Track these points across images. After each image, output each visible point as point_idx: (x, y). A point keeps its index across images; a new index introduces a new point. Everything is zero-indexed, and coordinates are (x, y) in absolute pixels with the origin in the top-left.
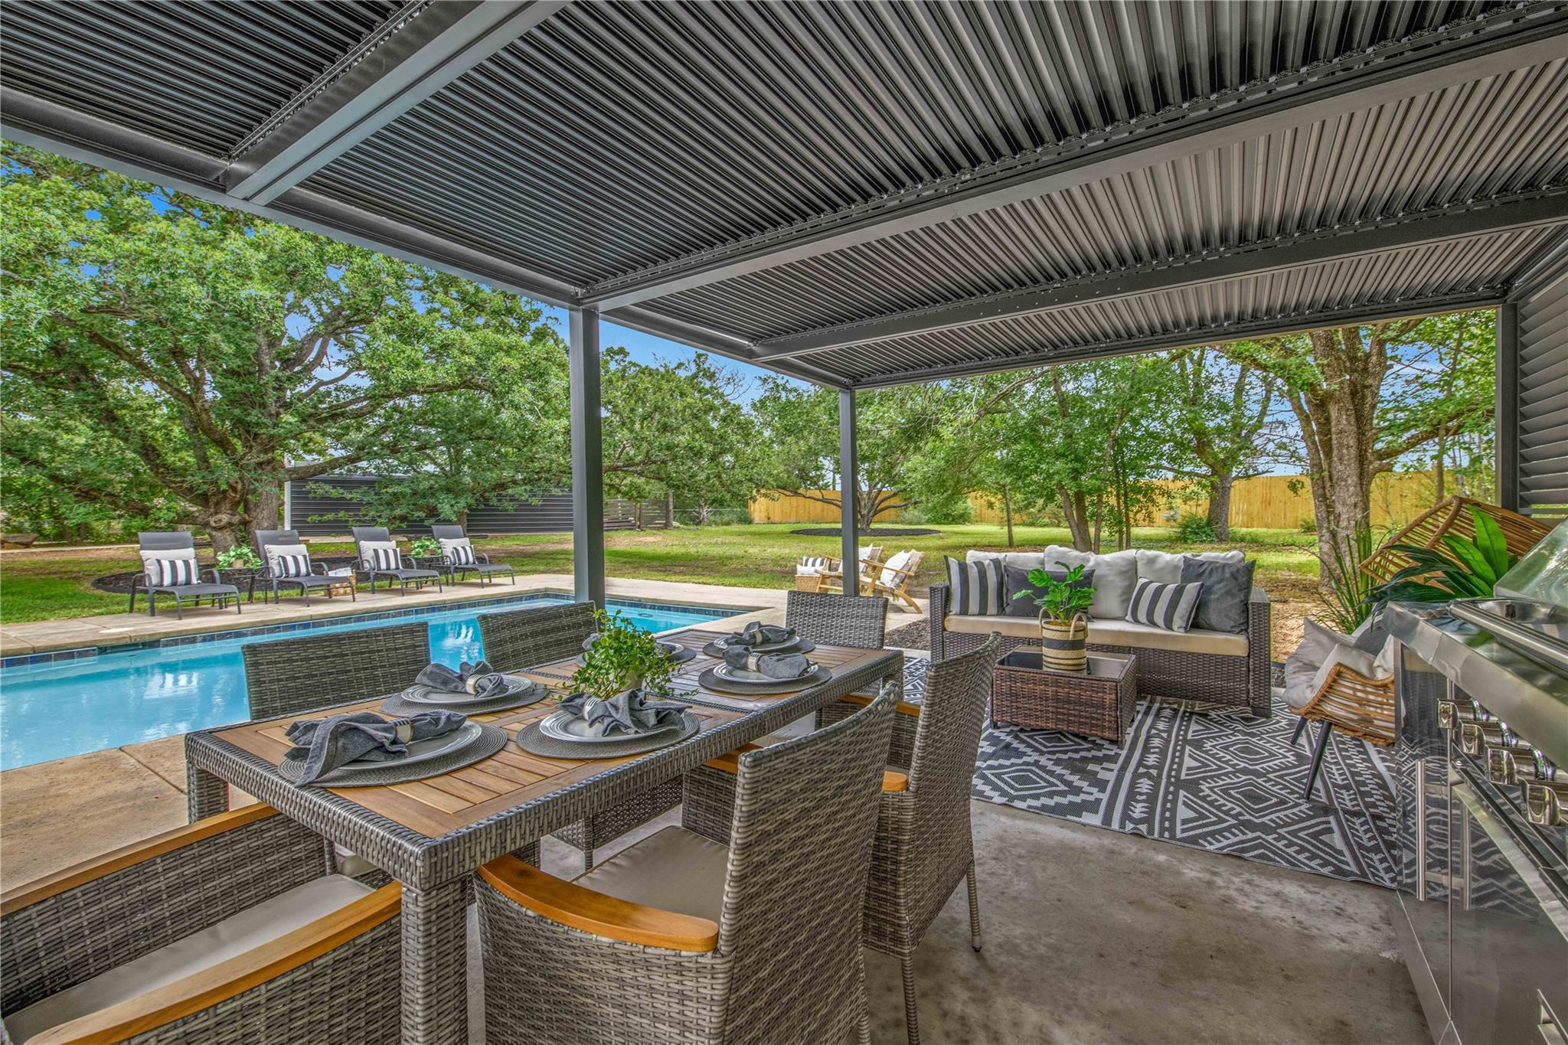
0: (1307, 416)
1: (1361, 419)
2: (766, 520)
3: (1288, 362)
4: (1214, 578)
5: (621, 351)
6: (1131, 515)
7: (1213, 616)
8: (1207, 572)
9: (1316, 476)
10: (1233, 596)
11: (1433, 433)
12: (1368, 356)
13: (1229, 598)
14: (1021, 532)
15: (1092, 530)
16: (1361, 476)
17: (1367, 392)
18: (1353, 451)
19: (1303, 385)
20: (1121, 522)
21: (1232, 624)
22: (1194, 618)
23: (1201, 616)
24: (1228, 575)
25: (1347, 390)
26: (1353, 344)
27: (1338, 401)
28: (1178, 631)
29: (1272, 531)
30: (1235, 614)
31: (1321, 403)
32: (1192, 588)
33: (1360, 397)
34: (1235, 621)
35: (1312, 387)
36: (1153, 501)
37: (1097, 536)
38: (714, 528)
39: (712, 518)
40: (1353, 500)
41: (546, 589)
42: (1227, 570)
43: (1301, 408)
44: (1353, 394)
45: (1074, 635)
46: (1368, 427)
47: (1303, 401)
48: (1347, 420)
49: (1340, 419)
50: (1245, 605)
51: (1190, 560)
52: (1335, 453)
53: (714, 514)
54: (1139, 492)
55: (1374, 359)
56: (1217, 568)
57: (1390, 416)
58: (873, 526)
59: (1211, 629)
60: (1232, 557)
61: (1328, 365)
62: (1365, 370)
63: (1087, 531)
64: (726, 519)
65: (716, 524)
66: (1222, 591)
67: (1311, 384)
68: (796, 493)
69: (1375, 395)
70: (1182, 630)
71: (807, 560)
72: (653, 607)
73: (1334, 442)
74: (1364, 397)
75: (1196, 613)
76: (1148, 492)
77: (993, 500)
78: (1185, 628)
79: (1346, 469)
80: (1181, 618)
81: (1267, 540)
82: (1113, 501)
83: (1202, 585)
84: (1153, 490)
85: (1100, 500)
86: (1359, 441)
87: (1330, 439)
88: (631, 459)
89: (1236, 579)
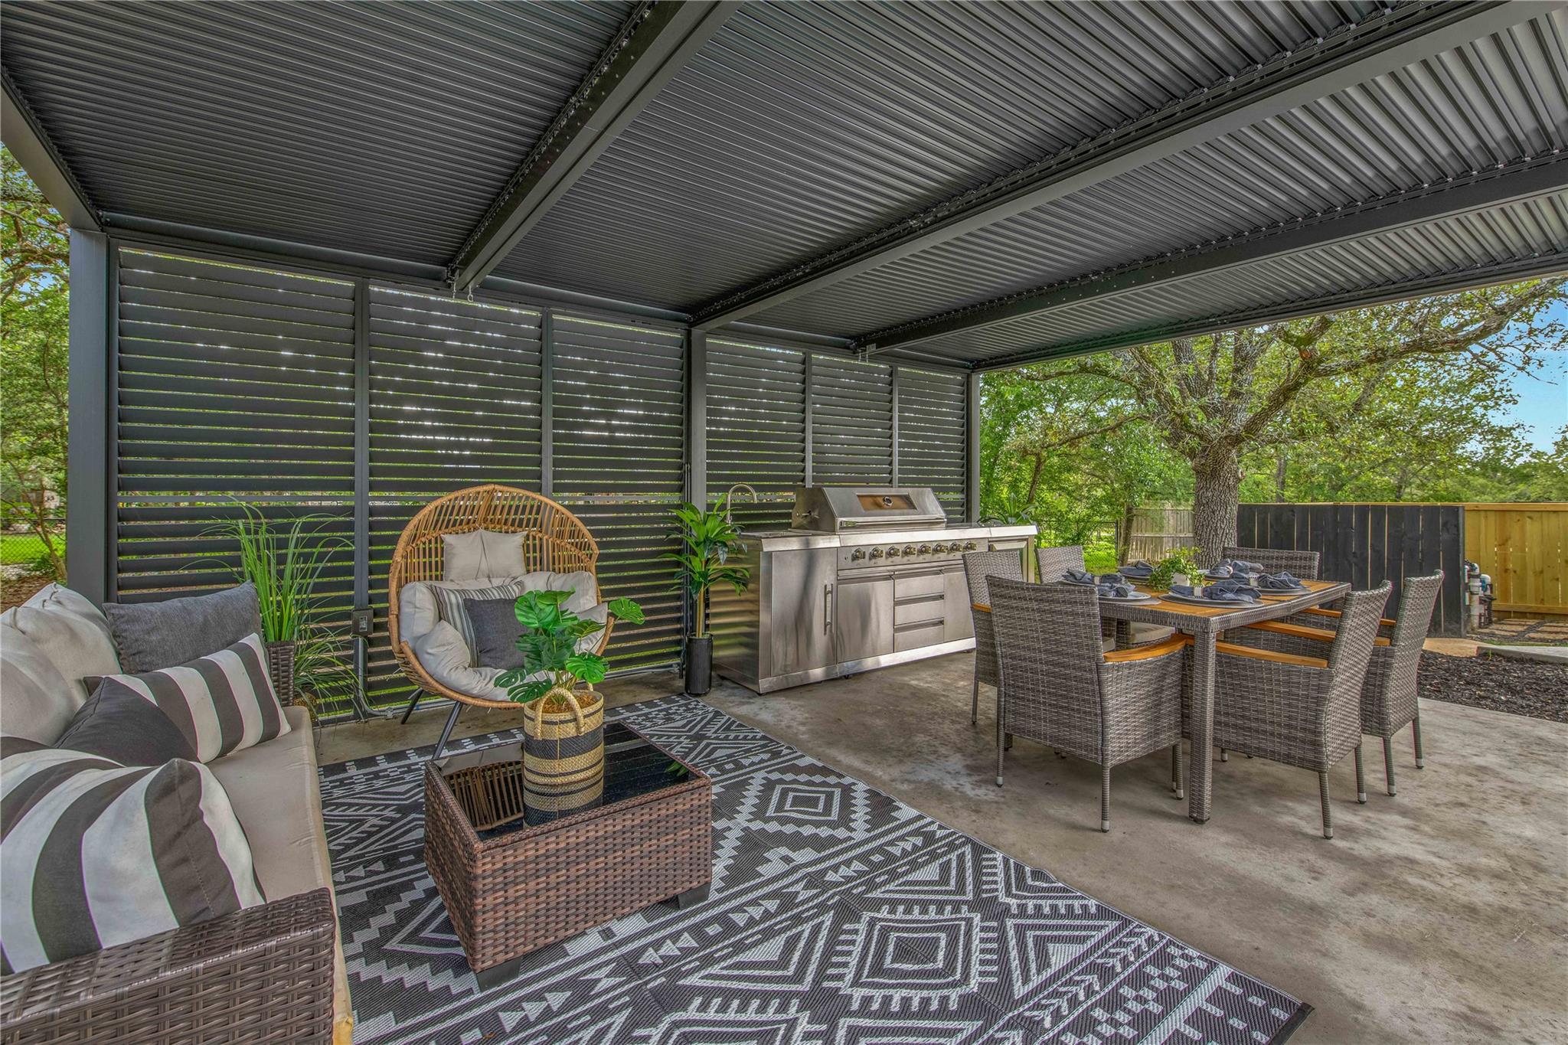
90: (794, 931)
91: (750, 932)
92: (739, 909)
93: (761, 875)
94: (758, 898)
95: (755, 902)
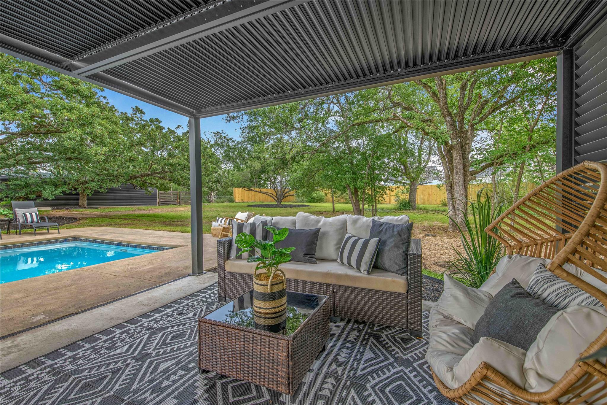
0: (444, 156)
1: (464, 158)
2: (241, 201)
3: (437, 131)
4: (387, 235)
5: (157, 120)
6: (377, 198)
7: (387, 260)
8: (384, 230)
9: (448, 182)
10: (398, 248)
11: (491, 165)
12: (467, 131)
13: (396, 249)
14: (338, 206)
15: (361, 205)
16: (464, 181)
17: (467, 146)
18: (462, 171)
19: (443, 141)
20: (373, 201)
21: (398, 268)
22: (375, 263)
23: (379, 261)
24: (396, 233)
25: (459, 145)
26: (462, 126)
27: (456, 150)
28: (363, 274)
29: (431, 206)
30: (399, 260)
31: (450, 150)
32: (374, 241)
33: (464, 148)
34: (399, 266)
35: (446, 143)
36: (385, 192)
37: (363, 207)
38: (216, 204)
39: (216, 200)
40: (461, 192)
41: (75, 236)
42: (395, 229)
43: (442, 152)
44: (462, 147)
45: (271, 289)
46: (467, 161)
47: (442, 149)
48: (460, 158)
49: (456, 157)
50: (406, 255)
51: (376, 221)
52: (455, 171)
53: (217, 198)
54: (380, 189)
55: (469, 132)
56: (390, 228)
57: (475, 157)
58: (283, 203)
59: (385, 270)
60: (402, 219)
61: (452, 134)
62: (466, 137)
63: (359, 205)
64: (222, 200)
65: (218, 202)
66: (392, 244)
67: (446, 142)
68: (250, 190)
69: (470, 147)
70: (366, 272)
71: (218, 219)
72: (128, 246)
73: (454, 167)
74: (465, 148)
75: (377, 259)
76: (383, 188)
77: (327, 192)
78: (368, 271)
79: (458, 179)
80: (366, 263)
81: (430, 209)
82: (370, 192)
83: (380, 240)
84: (386, 188)
85: (364, 192)
86: (464, 167)
87: (453, 166)
88: (154, 170)
89: (400, 236)
90: (153, 376)
91: (161, 379)
92: (182, 376)
93: (174, 398)
94: (175, 384)
95: (175, 382)
